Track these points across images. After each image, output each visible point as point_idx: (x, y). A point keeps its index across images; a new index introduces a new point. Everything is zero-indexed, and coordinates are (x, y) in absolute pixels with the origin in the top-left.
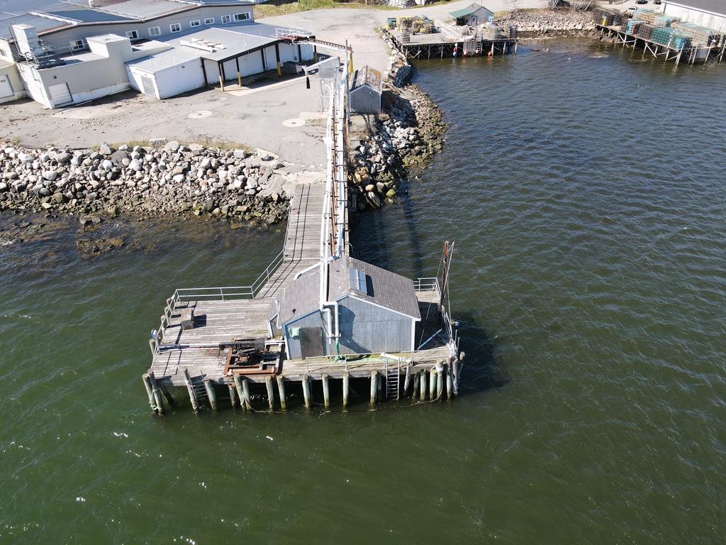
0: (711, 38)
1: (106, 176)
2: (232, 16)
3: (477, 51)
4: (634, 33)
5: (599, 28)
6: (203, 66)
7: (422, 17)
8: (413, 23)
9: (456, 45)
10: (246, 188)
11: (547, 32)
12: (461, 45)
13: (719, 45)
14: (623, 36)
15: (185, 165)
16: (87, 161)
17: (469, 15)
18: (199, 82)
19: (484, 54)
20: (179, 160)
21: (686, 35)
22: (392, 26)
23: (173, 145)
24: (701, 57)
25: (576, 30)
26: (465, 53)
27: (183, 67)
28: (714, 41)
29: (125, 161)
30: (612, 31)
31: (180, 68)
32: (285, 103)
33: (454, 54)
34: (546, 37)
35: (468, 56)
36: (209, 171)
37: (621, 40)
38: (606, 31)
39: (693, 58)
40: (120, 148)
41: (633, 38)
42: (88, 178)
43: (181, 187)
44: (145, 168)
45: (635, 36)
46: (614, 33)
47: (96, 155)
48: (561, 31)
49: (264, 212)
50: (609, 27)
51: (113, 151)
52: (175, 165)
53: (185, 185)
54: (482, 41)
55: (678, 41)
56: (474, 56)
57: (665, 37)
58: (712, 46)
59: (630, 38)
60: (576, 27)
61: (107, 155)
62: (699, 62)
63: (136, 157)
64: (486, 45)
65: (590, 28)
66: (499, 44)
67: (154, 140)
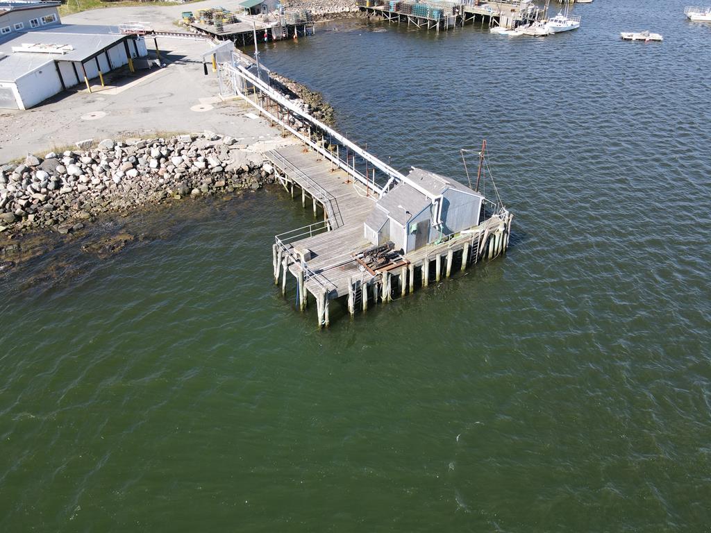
0: (454, 8)
1: (46, 187)
2: (39, 20)
3: (284, 35)
4: (397, 10)
5: (363, 9)
6: (58, 70)
7: (220, 9)
8: (214, 14)
9: (266, 31)
10: (209, 167)
11: (324, 16)
12: (269, 30)
13: (460, 14)
14: (387, 14)
15: (132, 159)
16: (14, 176)
17: (260, 4)
18: (57, 88)
19: (289, 38)
20: (122, 157)
21: (439, 8)
22: (192, 20)
23: (106, 143)
24: (451, 24)
25: (345, 12)
26: (274, 38)
27: (40, 72)
28: (457, 10)
29: (59, 169)
30: (376, 10)
31: (38, 73)
32: (172, 94)
33: (266, 39)
34: (325, 20)
35: (277, 40)
36: (162, 160)
37: (386, 17)
38: (371, 11)
39: (446, 25)
40: (47, 156)
41: (396, 15)
42: (27, 193)
43: (141, 180)
44: (88, 170)
45: (398, 13)
46: (379, 12)
47: (23, 168)
48: (333, 14)
49: (242, 183)
50: (374, 8)
51: (41, 161)
52: (121, 162)
53: (143, 178)
54: (286, 26)
55: (435, 13)
56: (282, 39)
57: (424, 11)
58: (456, 15)
59: (393, 15)
60: (344, 10)
61: (35, 166)
62: (451, 28)
63: (71, 163)
64: (290, 29)
65: (355, 10)
66: (300, 28)
67: (81, 142)
